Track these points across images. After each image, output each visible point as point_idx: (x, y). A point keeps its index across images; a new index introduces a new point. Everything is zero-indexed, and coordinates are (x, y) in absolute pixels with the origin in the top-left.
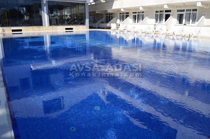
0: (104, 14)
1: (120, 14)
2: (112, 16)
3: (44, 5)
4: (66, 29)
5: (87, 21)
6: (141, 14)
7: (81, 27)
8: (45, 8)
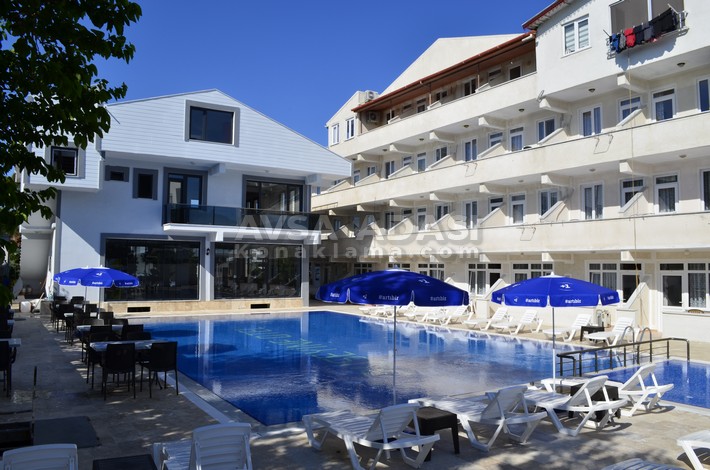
3: (206, 252)
4: (253, 306)
5: (305, 287)
6: (437, 269)
7: (288, 301)
8: (208, 259)
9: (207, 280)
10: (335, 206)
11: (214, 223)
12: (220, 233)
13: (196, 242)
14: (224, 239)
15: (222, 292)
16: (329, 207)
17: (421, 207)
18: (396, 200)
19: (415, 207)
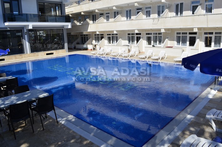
0: (79, 35)
1: (95, 35)
2: (87, 37)
3: (25, 34)
4: (47, 54)
5: (66, 45)
6: (115, 36)
7: (60, 51)
8: (26, 36)
9: (27, 45)
10: (72, 13)
11: (27, 21)
12: (31, 25)
13: (20, 30)
14: (33, 27)
15: (34, 50)
16: (69, 13)
17: (107, 12)
18: (98, 10)
19: (105, 12)
